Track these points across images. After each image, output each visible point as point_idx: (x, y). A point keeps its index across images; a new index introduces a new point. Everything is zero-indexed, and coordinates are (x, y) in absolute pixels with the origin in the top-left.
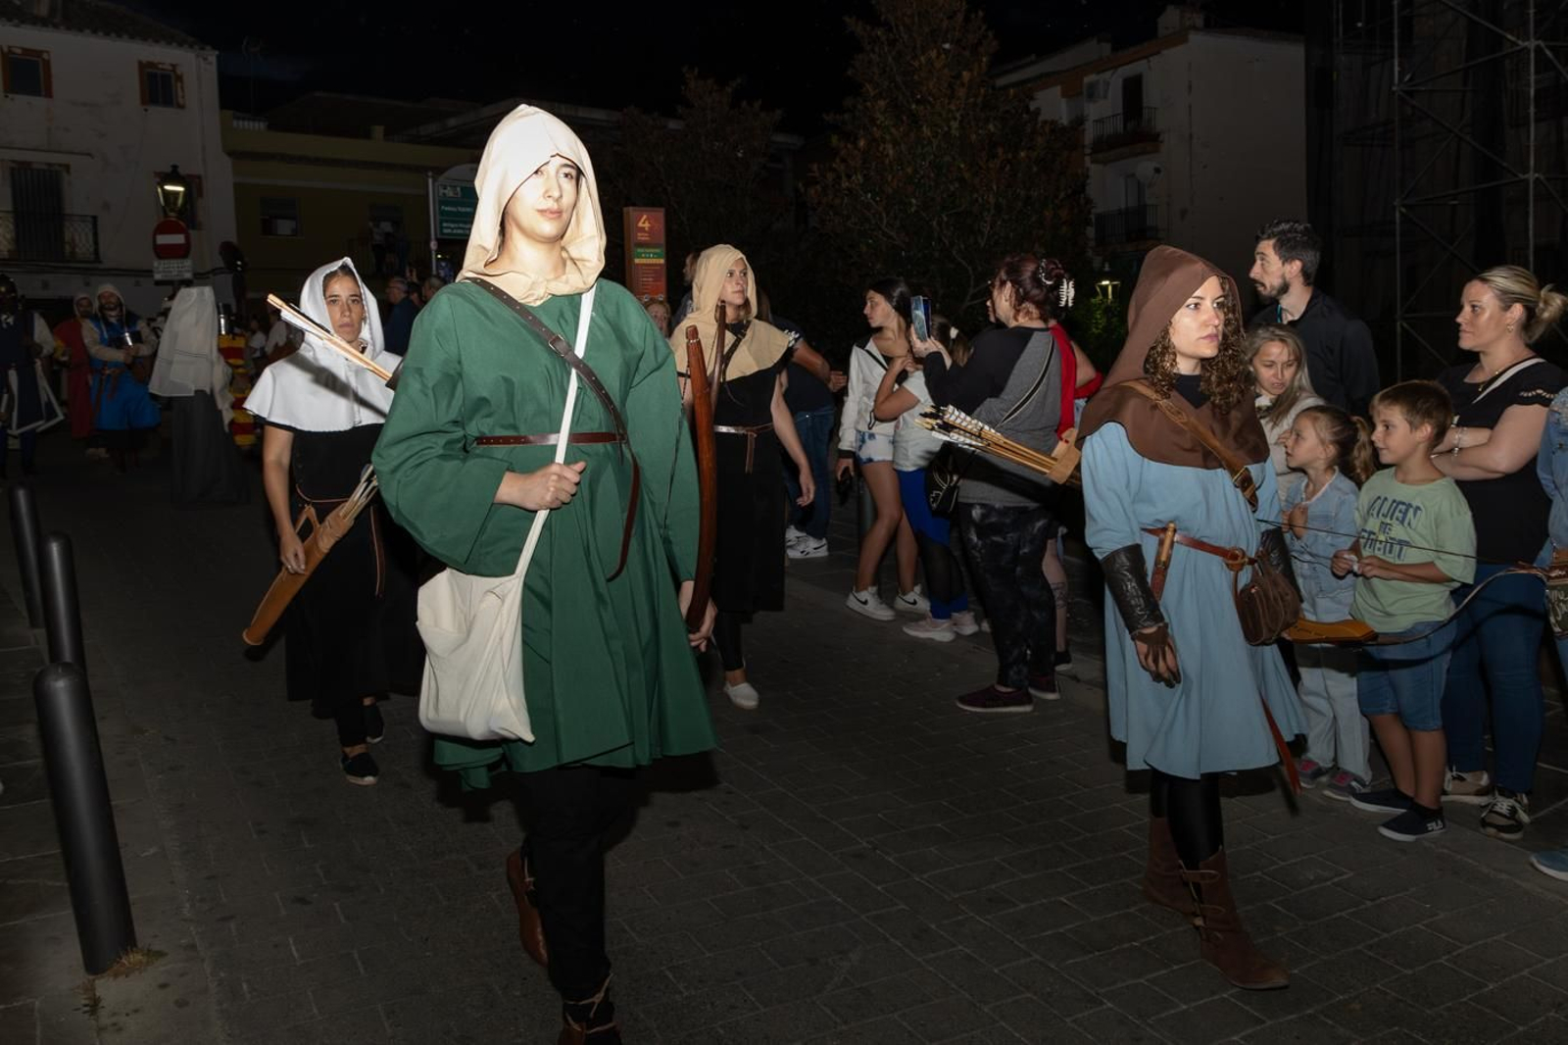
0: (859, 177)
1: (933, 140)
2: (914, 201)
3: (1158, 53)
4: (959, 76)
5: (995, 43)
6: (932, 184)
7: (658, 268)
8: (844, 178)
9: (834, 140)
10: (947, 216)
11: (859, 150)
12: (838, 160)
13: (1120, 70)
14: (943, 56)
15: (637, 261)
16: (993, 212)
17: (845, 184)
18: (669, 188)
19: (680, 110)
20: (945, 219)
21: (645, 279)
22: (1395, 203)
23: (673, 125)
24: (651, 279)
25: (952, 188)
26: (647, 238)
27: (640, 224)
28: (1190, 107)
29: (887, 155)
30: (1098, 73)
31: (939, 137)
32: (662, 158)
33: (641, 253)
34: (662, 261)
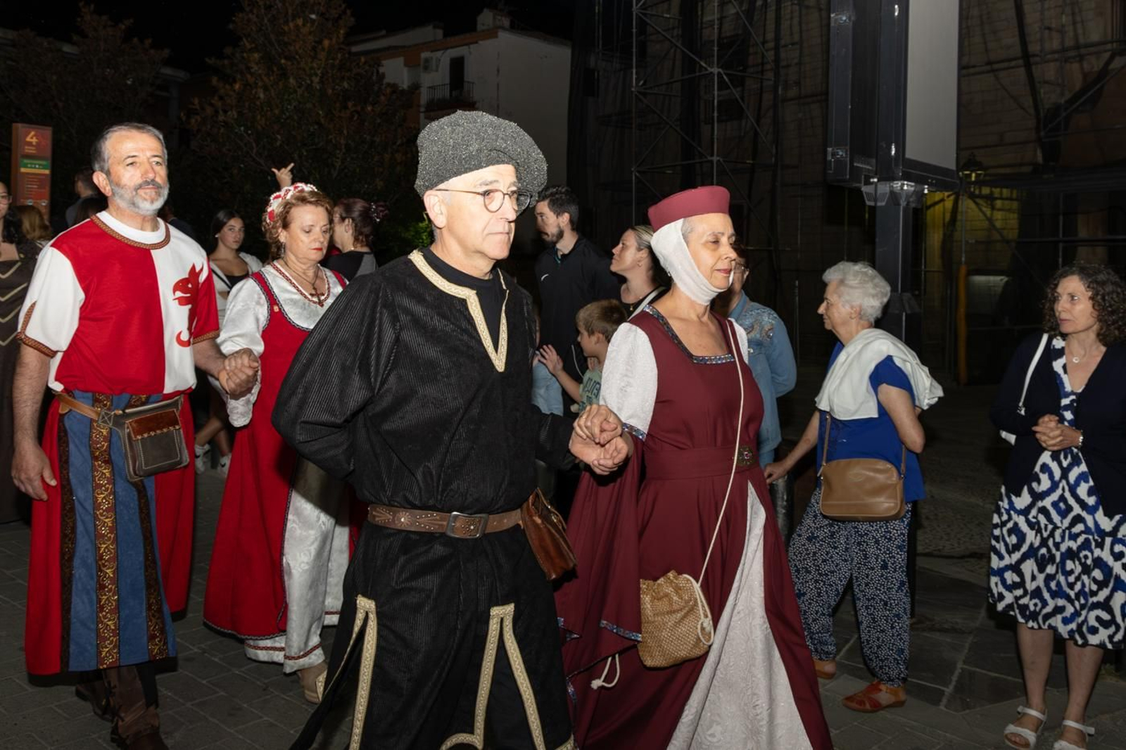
0: (235, 113)
1: (298, 90)
2: (279, 137)
3: (476, 42)
4: (320, 42)
5: (352, 19)
6: (296, 124)
7: (44, 177)
8: (221, 112)
9: (214, 80)
10: (307, 151)
11: (234, 91)
12: (216, 98)
13: (449, 51)
14: (309, 25)
15: (23, 170)
16: (344, 150)
17: (221, 118)
18: (60, 104)
19: (75, 38)
20: (305, 153)
21: (29, 186)
22: (633, 169)
23: (67, 48)
24: (35, 187)
25: (312, 129)
26: (34, 152)
27: (28, 139)
28: (498, 85)
29: (259, 98)
30: (432, 52)
31: (303, 88)
32: (55, 78)
33: (28, 164)
34: (47, 172)
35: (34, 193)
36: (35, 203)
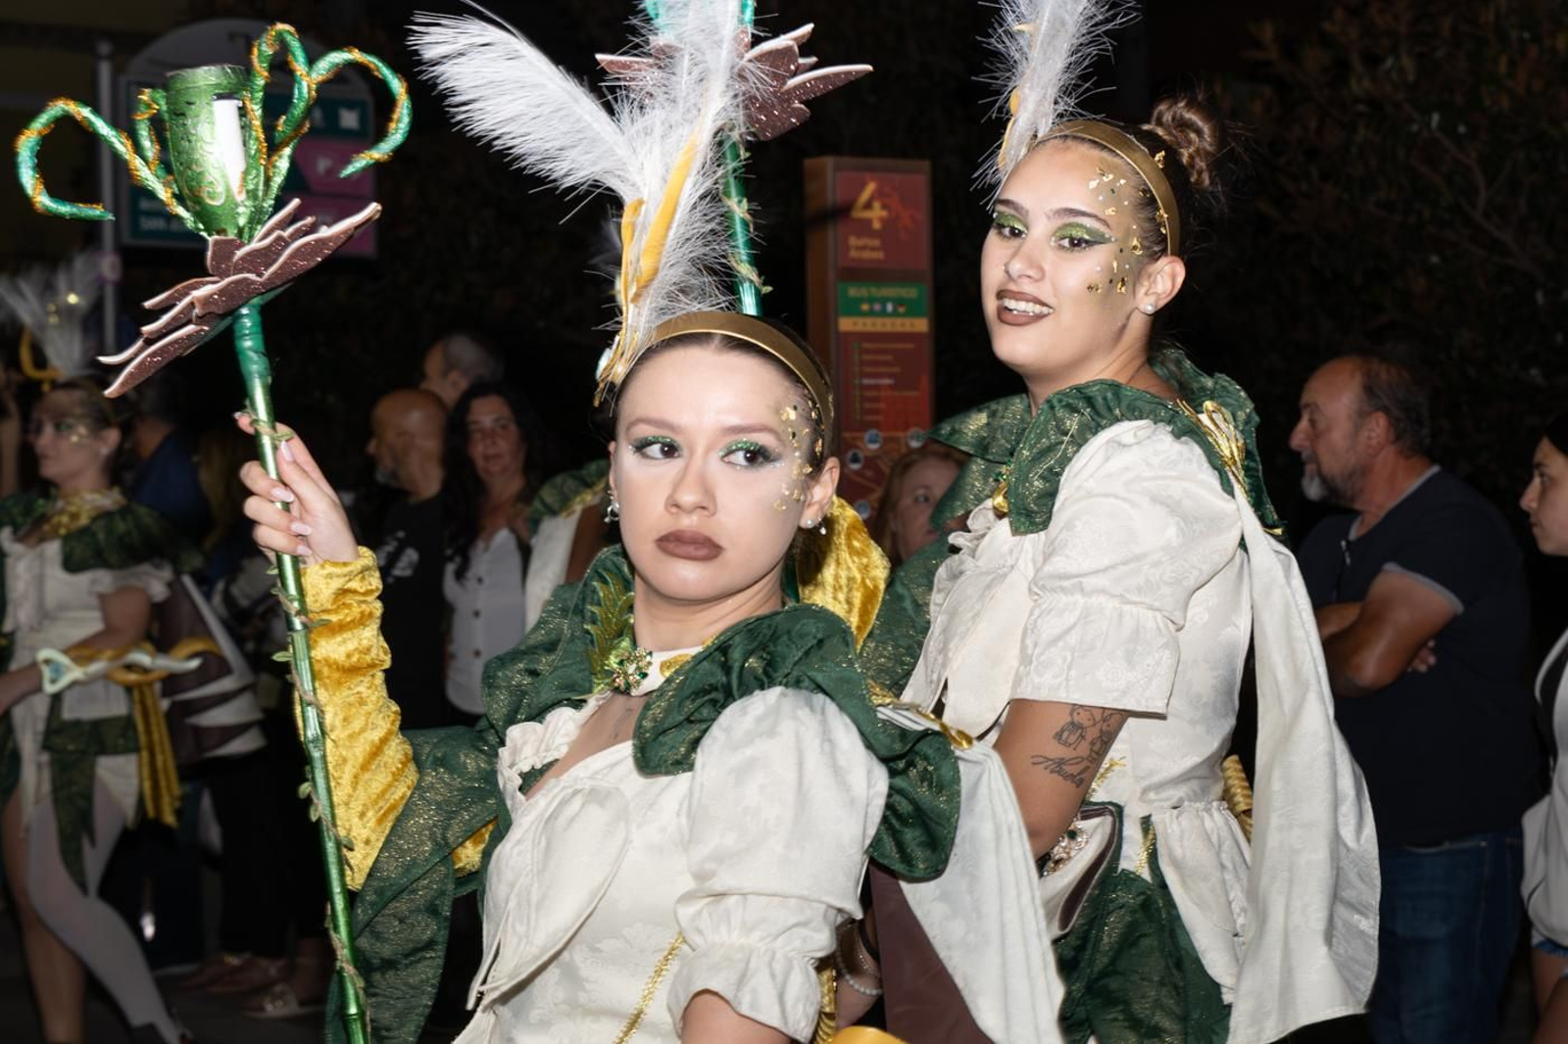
0: (1407, 63)
7: (910, 346)
8: (1358, 65)
15: (845, 325)
17: (1360, 85)
21: (866, 381)
24: (886, 381)
26: (879, 255)
27: (860, 212)
33: (861, 300)
34: (921, 325)
35: (882, 405)
36: (886, 440)
